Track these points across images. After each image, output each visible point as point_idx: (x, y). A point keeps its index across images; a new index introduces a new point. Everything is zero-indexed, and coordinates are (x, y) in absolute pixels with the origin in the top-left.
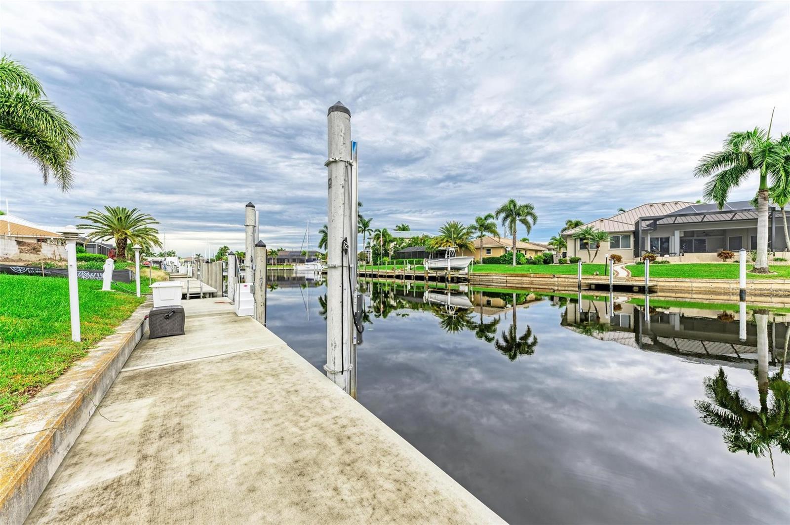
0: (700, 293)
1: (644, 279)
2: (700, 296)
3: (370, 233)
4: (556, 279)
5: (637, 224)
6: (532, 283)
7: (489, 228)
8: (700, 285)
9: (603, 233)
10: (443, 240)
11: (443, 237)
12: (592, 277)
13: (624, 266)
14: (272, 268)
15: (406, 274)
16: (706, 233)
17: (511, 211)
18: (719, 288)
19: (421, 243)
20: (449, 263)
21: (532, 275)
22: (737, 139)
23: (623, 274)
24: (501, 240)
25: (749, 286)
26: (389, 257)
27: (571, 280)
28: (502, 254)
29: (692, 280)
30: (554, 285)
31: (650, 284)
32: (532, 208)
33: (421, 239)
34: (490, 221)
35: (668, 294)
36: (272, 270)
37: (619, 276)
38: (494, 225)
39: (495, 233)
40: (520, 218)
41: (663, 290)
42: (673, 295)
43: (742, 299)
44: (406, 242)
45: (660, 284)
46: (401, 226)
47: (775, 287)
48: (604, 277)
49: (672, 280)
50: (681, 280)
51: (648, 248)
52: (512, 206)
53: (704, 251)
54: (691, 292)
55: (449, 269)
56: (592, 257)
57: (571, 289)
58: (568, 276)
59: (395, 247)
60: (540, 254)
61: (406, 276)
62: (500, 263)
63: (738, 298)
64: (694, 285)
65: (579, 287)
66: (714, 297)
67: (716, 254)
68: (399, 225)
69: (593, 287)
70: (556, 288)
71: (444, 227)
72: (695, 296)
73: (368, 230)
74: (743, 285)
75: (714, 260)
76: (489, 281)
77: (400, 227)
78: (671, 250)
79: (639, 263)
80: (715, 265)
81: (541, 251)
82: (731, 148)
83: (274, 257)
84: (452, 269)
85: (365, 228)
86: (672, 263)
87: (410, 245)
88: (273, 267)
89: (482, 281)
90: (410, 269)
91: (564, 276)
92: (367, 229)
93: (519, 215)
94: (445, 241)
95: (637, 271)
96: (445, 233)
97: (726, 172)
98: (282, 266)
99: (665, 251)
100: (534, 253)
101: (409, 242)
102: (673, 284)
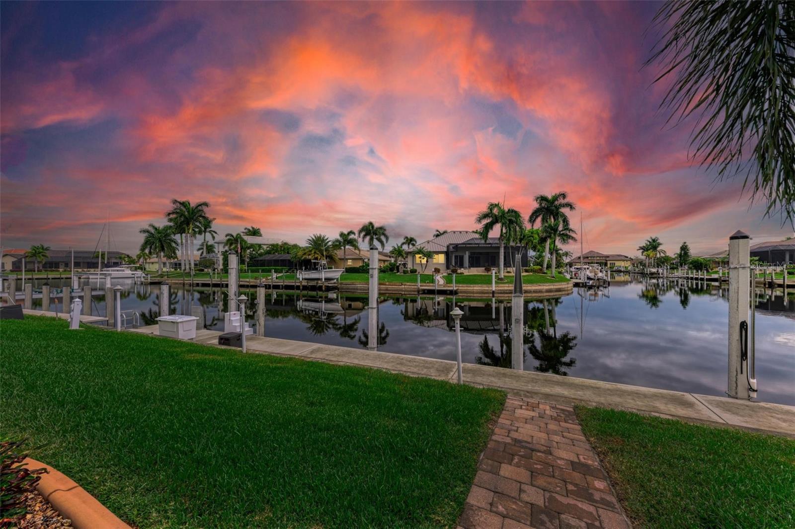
0: (477, 293)
1: (452, 285)
2: (477, 295)
3: (212, 235)
4: (403, 286)
5: (448, 247)
6: (387, 290)
7: (352, 242)
8: (477, 288)
9: (430, 252)
10: (311, 251)
11: (310, 249)
12: (425, 284)
13: (441, 275)
14: (35, 277)
15: (274, 284)
16: (481, 253)
17: (370, 230)
18: (485, 290)
19: (281, 250)
20: (323, 274)
21: (387, 283)
22: (492, 206)
23: (442, 282)
24: (362, 253)
25: (498, 288)
26: (245, 264)
27: (413, 287)
28: (361, 264)
29: (474, 285)
30: (403, 291)
31: (455, 289)
32: (385, 230)
33: (281, 247)
34: (352, 236)
35: (463, 295)
36: (36, 279)
37: (440, 283)
38: (355, 240)
39: (356, 247)
40: (377, 236)
41: (461, 292)
42: (466, 295)
43: (493, 296)
44: (263, 249)
45: (460, 288)
46: (251, 229)
47: (506, 288)
48: (432, 284)
49: (465, 285)
50: (468, 285)
51: (453, 264)
52: (371, 227)
53: (480, 267)
54: (473, 293)
55: (323, 280)
56: (424, 269)
57: (413, 293)
58: (411, 284)
59: (251, 254)
60: (386, 263)
61: (274, 286)
62: (359, 272)
63: (491, 295)
64: (475, 288)
65: (418, 292)
66: (483, 295)
67: (484, 268)
68: (248, 227)
69: (426, 291)
70: (403, 293)
71: (311, 239)
72: (475, 295)
73: (210, 232)
74: (494, 289)
75: (483, 272)
76: (354, 289)
77: (249, 230)
78: (465, 266)
79: (449, 274)
80: (483, 275)
81: (387, 261)
82: (489, 211)
83: (39, 260)
84: (325, 279)
85: (205, 229)
86: (465, 274)
87: (268, 252)
88: (36, 274)
89: (348, 289)
90: (277, 278)
91: (408, 284)
92: (208, 230)
93: (376, 234)
94: (313, 252)
95: (448, 280)
96: (311, 244)
97: (487, 224)
98: (57, 273)
99: (461, 265)
100: (383, 262)
101: (268, 249)
102: (466, 288)
